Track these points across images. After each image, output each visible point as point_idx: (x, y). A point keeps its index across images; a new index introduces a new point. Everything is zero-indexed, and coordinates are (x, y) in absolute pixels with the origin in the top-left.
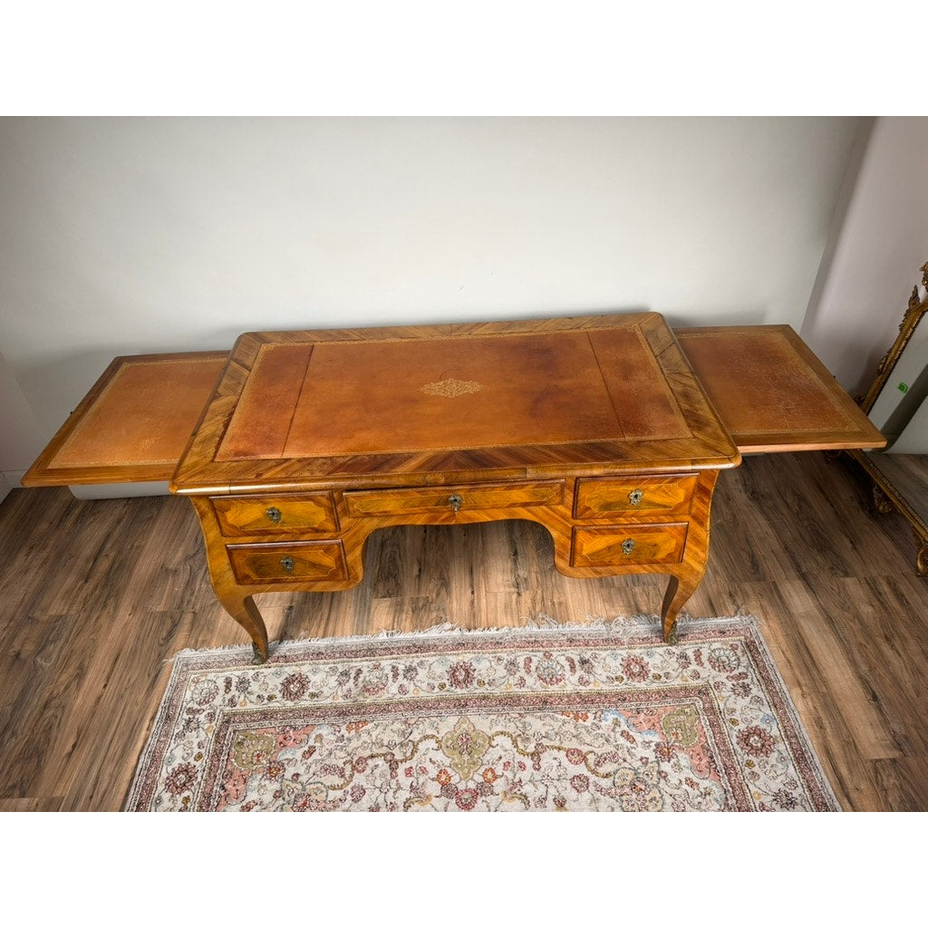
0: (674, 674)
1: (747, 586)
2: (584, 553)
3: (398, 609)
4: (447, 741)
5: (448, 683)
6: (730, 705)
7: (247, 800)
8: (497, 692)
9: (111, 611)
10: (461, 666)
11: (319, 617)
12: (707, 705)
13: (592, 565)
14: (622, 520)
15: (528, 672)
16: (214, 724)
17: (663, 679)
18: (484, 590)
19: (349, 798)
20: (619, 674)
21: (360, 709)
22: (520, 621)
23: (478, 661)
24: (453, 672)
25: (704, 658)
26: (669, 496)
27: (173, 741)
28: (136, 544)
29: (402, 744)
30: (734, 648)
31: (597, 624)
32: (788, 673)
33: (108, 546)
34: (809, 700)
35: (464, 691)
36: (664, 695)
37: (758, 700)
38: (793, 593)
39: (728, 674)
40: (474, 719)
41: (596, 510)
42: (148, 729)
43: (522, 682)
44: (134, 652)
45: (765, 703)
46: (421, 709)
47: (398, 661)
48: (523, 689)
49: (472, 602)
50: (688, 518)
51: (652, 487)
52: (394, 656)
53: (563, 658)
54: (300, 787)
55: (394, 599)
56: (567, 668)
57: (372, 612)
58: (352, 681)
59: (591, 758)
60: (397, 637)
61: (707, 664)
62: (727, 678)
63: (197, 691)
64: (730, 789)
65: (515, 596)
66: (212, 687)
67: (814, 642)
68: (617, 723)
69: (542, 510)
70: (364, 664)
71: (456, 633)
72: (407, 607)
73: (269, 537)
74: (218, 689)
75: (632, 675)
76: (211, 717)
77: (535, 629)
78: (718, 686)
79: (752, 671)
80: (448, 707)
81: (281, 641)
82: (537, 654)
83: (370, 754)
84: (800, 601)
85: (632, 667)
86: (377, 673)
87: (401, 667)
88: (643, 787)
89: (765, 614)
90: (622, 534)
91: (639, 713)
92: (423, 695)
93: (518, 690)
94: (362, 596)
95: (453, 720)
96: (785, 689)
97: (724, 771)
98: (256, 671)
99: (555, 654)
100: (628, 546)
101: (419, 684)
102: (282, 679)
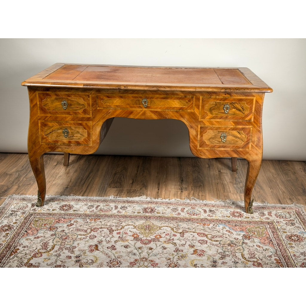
0: (256, 217)
1: (299, 197)
3: (120, 192)
4: (139, 226)
5: (142, 212)
6: (284, 227)
7: (37, 235)
8: (166, 216)
10: (149, 208)
12: (271, 227)
15: (183, 212)
16: (24, 215)
17: (250, 218)
18: (164, 189)
19: (88, 238)
20: (228, 215)
21: (98, 215)
23: (158, 207)
24: (145, 209)
25: (273, 214)
27: (3, 218)
29: (116, 226)
30: (289, 213)
35: (150, 214)
36: (250, 222)
37: (298, 227)
40: (153, 222)
43: (179, 214)
45: (302, 228)
46: (128, 218)
47: (118, 204)
48: (179, 216)
49: (158, 192)
53: (201, 209)
54: (64, 234)
56: (202, 212)
57: (107, 191)
58: (94, 208)
59: (209, 236)
60: (119, 198)
61: (274, 216)
62: (284, 220)
63: (17, 206)
64: (279, 250)
65: (180, 192)
66: (25, 206)
68: (224, 228)
70: (101, 204)
71: (148, 199)
72: (125, 191)
74: (28, 206)
75: (235, 216)
76: (23, 213)
77: (188, 201)
78: (278, 222)
79: (297, 219)
80: (141, 218)
81: (61, 196)
82: (188, 207)
83: (100, 227)
85: (235, 214)
86: (107, 207)
87: (119, 206)
88: (234, 246)
91: (236, 226)
92: (129, 214)
93: (176, 216)
94: (103, 187)
95: (143, 221)
97: (277, 245)
98: (48, 202)
99: (197, 208)
101: (127, 211)
102: (60, 205)
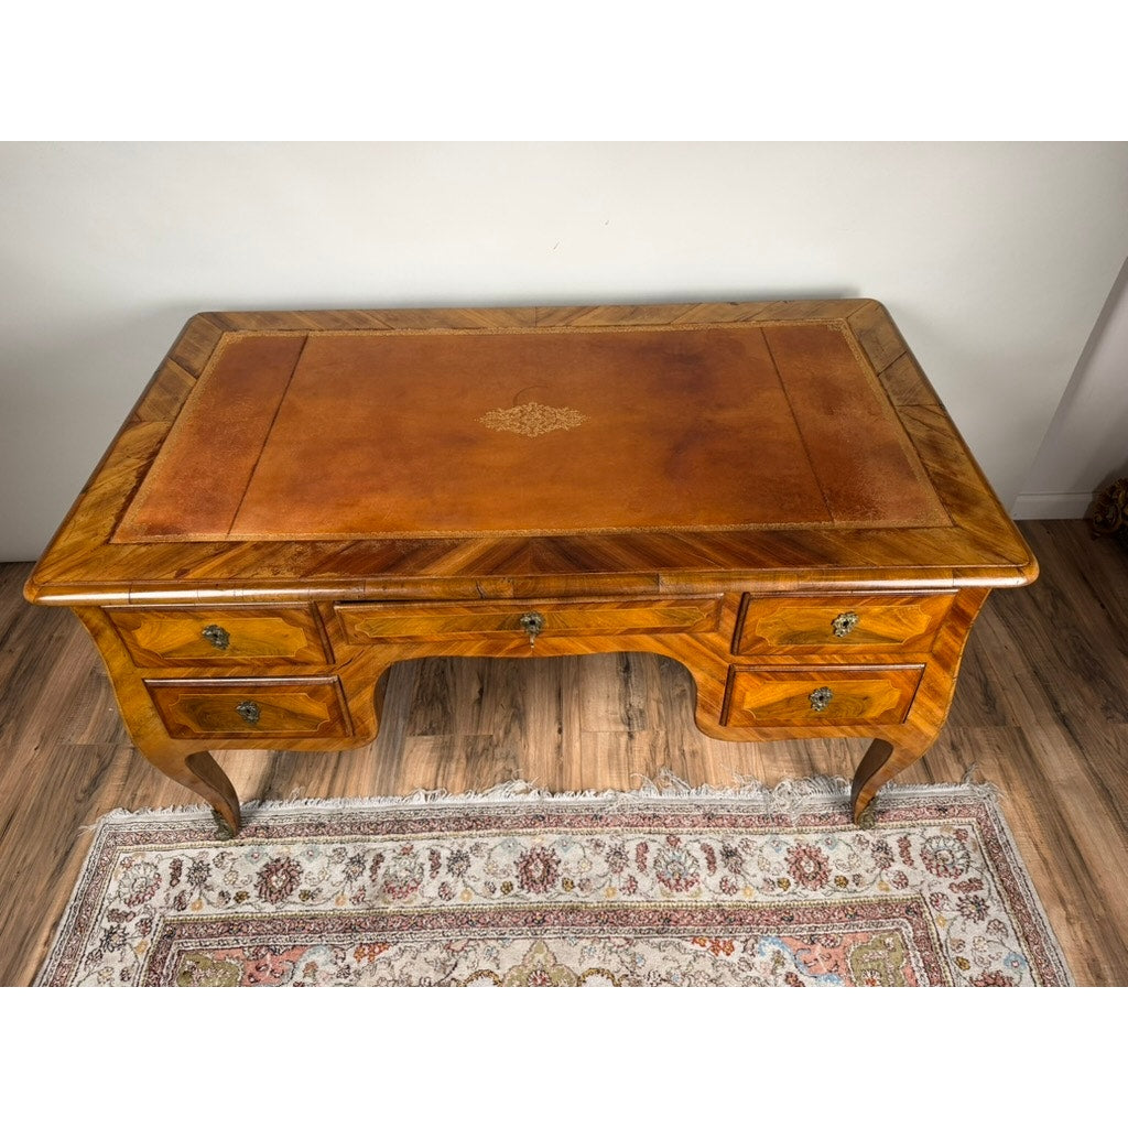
0: (868, 878)
2: (746, 707)
3: (445, 755)
4: (513, 980)
5: (516, 884)
6: (956, 934)
8: (592, 900)
9: (9, 741)
10: (538, 855)
11: (323, 763)
12: (919, 933)
13: (757, 725)
14: (816, 658)
15: (642, 868)
16: (148, 938)
17: (852, 886)
18: (577, 725)
20: (784, 875)
21: (378, 921)
22: (631, 780)
23: (565, 847)
24: (525, 863)
25: (914, 853)
26: (903, 624)
27: (82, 965)
28: (55, 635)
30: (960, 836)
31: (750, 790)
32: (1044, 882)
33: (14, 636)
34: (1077, 927)
35: (541, 897)
36: (853, 912)
37: (998, 926)
38: (1049, 748)
39: (952, 880)
40: (554, 945)
41: (773, 643)
42: (47, 943)
43: (632, 885)
44: (37, 811)
45: (1011, 932)
46: (473, 926)
47: (442, 842)
48: (634, 898)
49: (559, 747)
50: (926, 657)
51: (876, 609)
52: (435, 834)
53: (697, 845)
55: (439, 738)
56: (703, 863)
57: (405, 757)
58: (367, 873)
60: (441, 801)
61: (918, 862)
62: (951, 886)
63: (126, 882)
65: (624, 739)
66: (151, 876)
67: (1082, 830)
68: (778, 960)
69: (681, 639)
70: (386, 845)
71: (532, 798)
72: (459, 753)
73: (214, 670)
74: (159, 878)
75: (803, 878)
76: (145, 926)
77: (654, 796)
78: (936, 900)
79: (989, 877)
80: (516, 924)
81: (263, 801)
82: (656, 837)
84: (1059, 760)
85: (803, 864)
86: (406, 861)
87: (445, 853)
89: (1007, 781)
90: (813, 679)
91: (813, 943)
92: (477, 901)
93: (624, 898)
94: (390, 732)
95: (522, 946)
96: (1041, 910)
98: (221, 850)
99: (684, 838)
100: (821, 698)
101: (472, 883)
102: (259, 866)
